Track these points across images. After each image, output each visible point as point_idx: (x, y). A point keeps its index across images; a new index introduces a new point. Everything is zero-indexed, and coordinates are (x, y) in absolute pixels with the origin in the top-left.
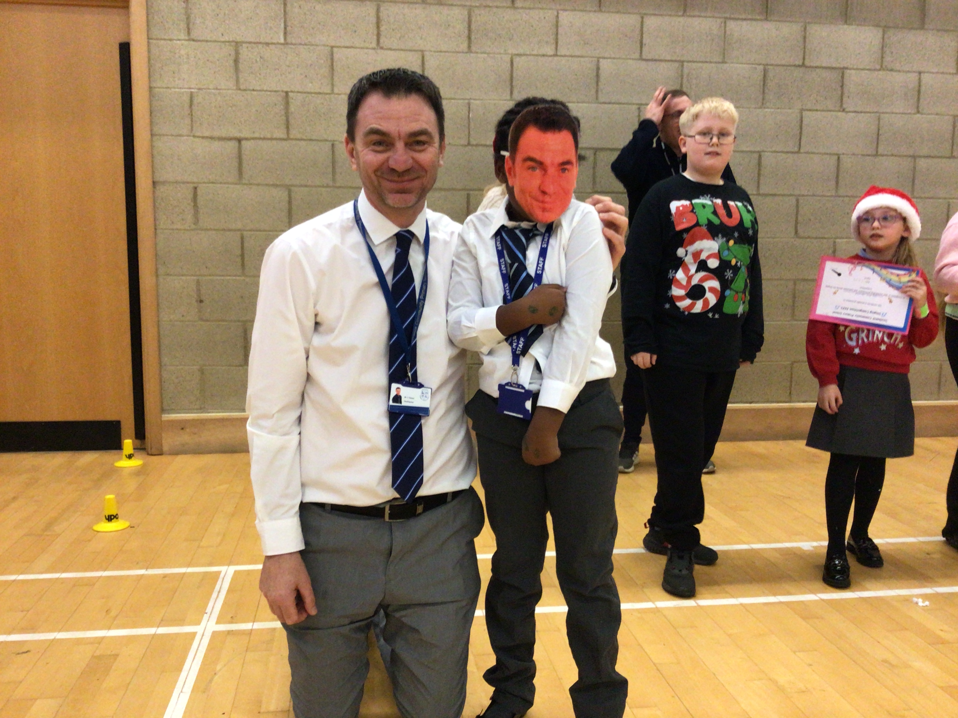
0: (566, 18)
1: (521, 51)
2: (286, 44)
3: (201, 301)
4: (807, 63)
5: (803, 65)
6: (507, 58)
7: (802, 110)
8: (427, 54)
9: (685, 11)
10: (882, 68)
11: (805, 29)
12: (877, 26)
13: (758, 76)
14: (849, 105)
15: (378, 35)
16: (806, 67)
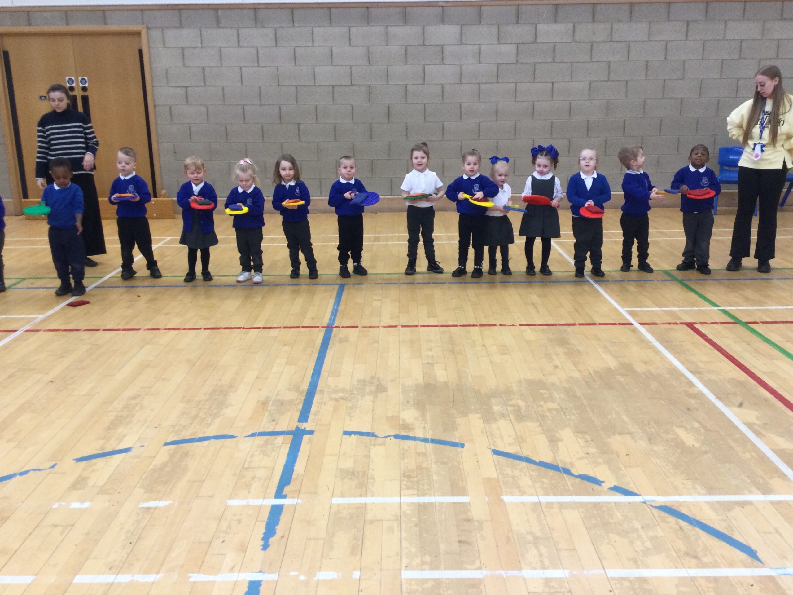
0: (316, 30)
1: (297, 45)
2: (202, 47)
3: (175, 153)
4: (426, 43)
5: (424, 45)
6: (292, 48)
7: (424, 66)
8: (259, 49)
9: (368, 24)
10: (461, 44)
11: (424, 28)
12: (458, 24)
13: (403, 51)
14: (446, 61)
15: (239, 42)
16: (426, 46)
